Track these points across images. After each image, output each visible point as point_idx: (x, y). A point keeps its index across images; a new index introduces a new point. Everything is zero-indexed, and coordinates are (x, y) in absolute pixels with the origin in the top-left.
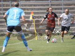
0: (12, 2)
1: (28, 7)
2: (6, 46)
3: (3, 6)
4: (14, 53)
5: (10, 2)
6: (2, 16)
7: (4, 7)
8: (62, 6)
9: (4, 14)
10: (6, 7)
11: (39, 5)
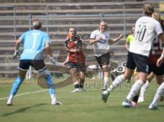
0: (33, 16)
1: (62, 26)
2: (14, 94)
3: (17, 24)
4: (36, 108)
5: (29, 16)
6: (15, 41)
7: (19, 24)
8: (123, 23)
9: (18, 37)
10: (22, 24)
11: (81, 22)
